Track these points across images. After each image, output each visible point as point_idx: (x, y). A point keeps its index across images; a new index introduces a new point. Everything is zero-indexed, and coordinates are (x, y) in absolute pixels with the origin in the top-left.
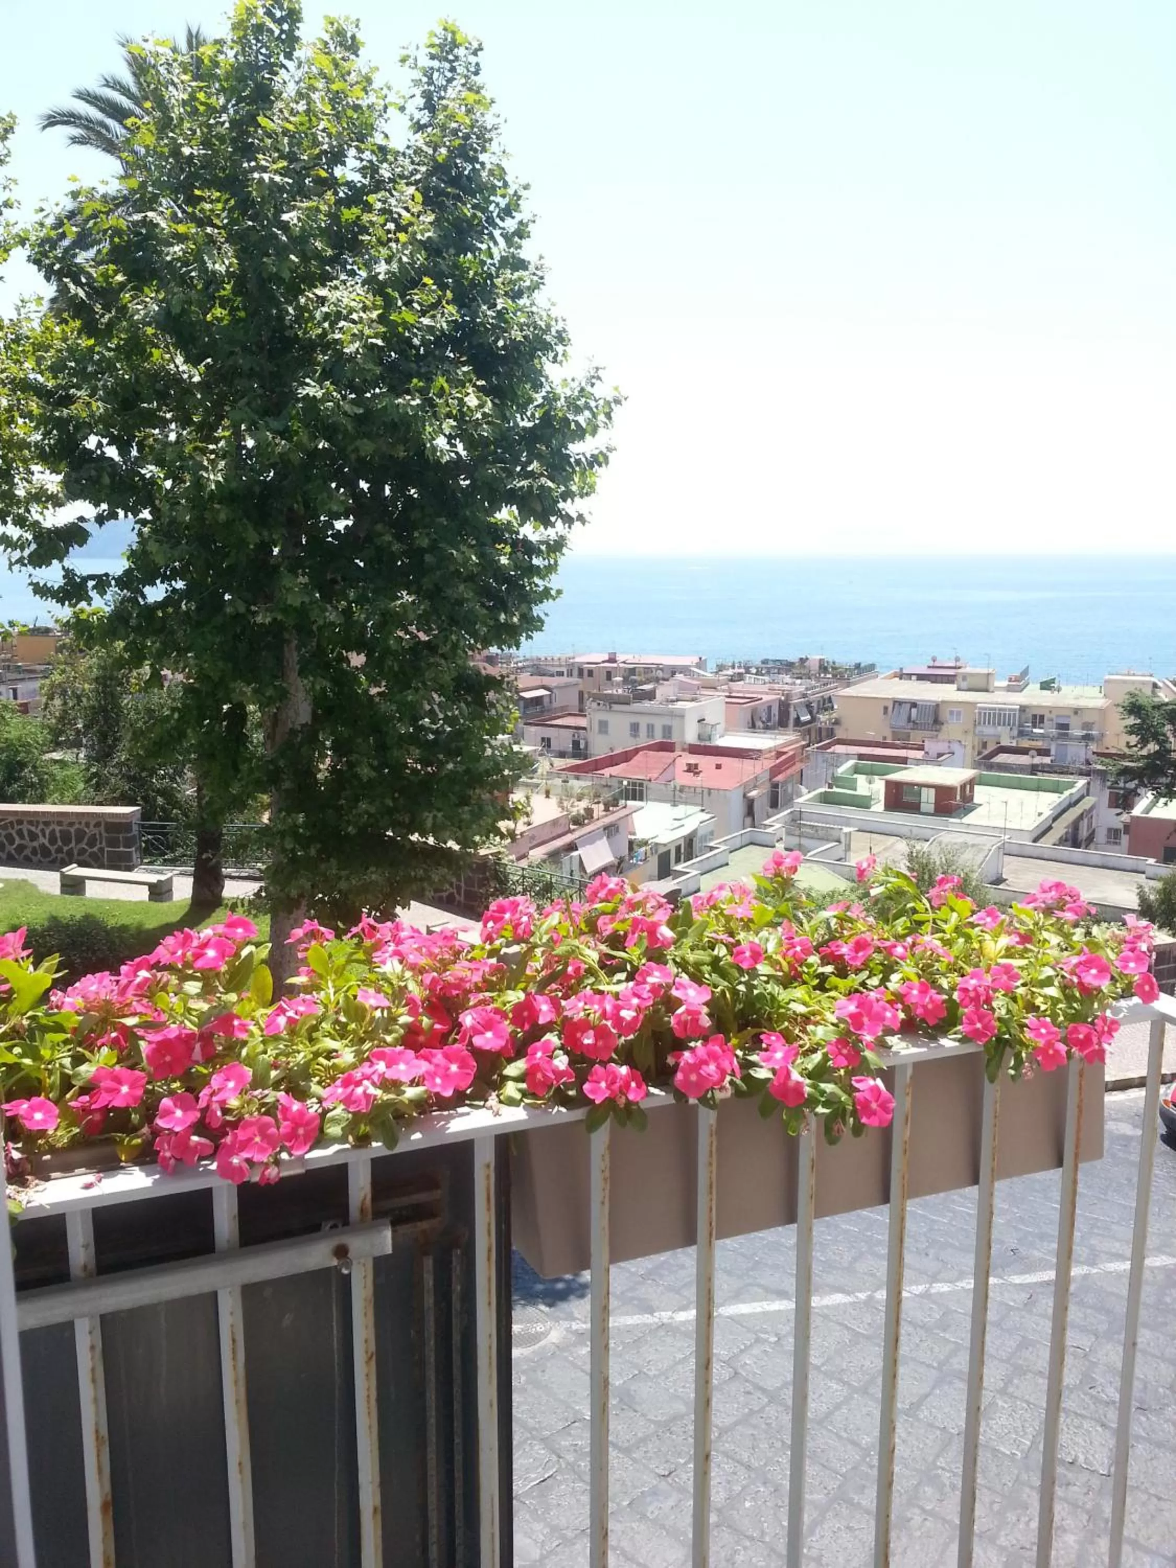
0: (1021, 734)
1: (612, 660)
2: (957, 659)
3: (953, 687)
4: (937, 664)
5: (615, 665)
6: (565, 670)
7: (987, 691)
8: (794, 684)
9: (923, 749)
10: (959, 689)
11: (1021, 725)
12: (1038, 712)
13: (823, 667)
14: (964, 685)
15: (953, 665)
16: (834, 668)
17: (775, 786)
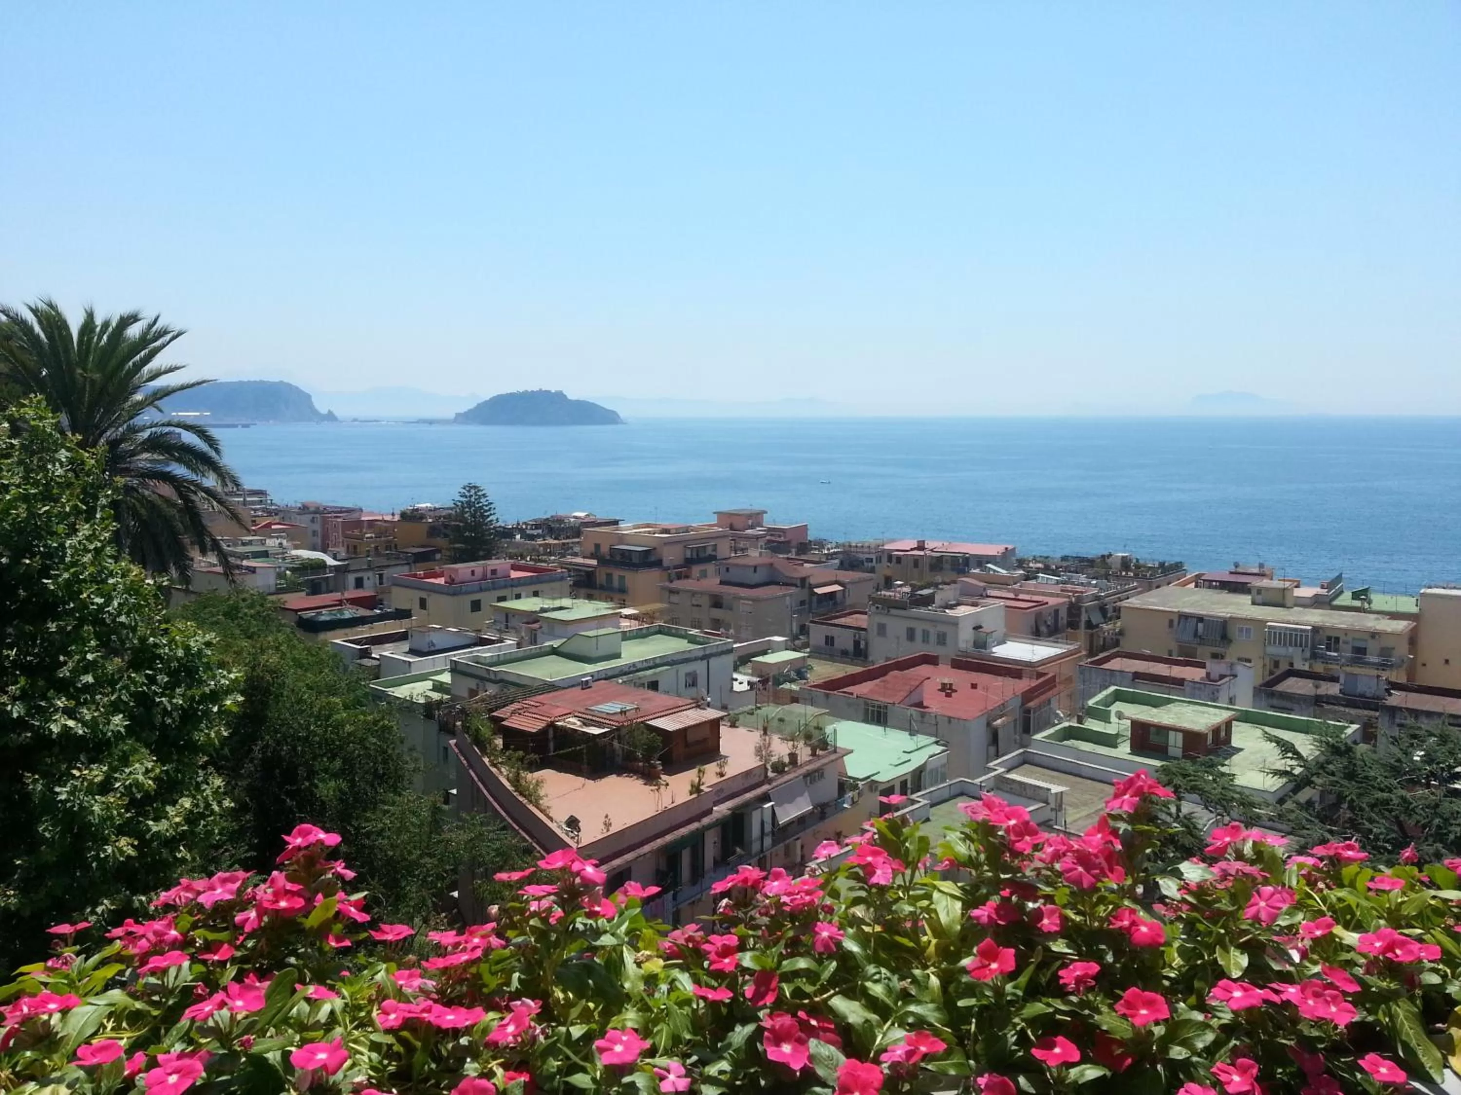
0: (1314, 656)
1: (921, 547)
2: (1261, 566)
3: (1246, 599)
4: (1240, 570)
5: (922, 553)
6: (873, 557)
7: (1282, 606)
8: (1089, 584)
9: (1204, 667)
10: (1254, 603)
11: (1314, 647)
12: (1334, 634)
13: (1125, 563)
14: (1259, 598)
15: (1256, 571)
16: (1138, 567)
17: (1028, 711)
